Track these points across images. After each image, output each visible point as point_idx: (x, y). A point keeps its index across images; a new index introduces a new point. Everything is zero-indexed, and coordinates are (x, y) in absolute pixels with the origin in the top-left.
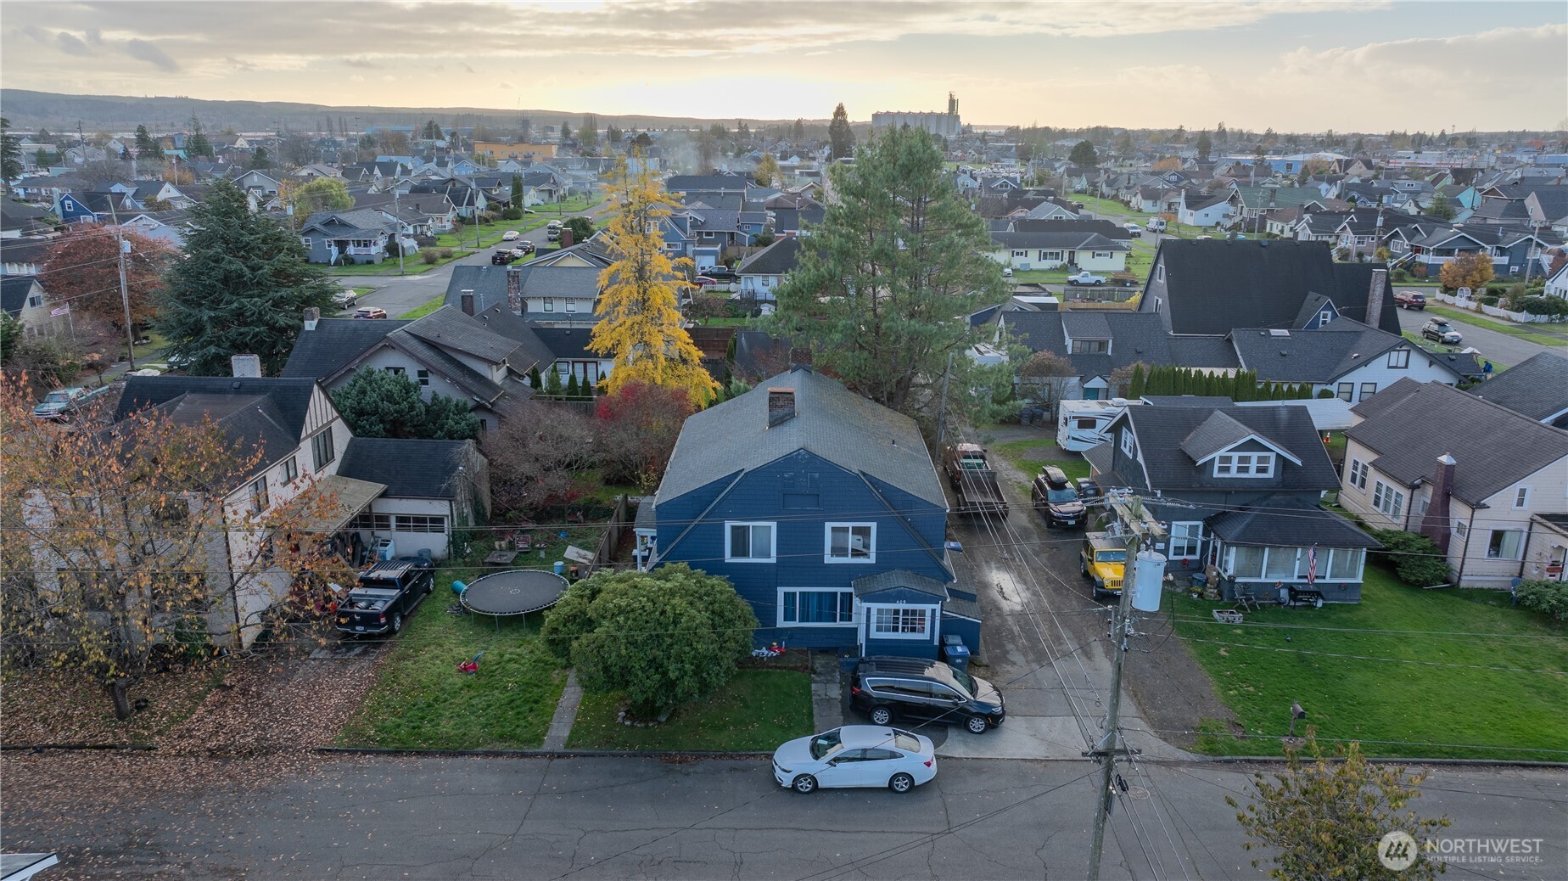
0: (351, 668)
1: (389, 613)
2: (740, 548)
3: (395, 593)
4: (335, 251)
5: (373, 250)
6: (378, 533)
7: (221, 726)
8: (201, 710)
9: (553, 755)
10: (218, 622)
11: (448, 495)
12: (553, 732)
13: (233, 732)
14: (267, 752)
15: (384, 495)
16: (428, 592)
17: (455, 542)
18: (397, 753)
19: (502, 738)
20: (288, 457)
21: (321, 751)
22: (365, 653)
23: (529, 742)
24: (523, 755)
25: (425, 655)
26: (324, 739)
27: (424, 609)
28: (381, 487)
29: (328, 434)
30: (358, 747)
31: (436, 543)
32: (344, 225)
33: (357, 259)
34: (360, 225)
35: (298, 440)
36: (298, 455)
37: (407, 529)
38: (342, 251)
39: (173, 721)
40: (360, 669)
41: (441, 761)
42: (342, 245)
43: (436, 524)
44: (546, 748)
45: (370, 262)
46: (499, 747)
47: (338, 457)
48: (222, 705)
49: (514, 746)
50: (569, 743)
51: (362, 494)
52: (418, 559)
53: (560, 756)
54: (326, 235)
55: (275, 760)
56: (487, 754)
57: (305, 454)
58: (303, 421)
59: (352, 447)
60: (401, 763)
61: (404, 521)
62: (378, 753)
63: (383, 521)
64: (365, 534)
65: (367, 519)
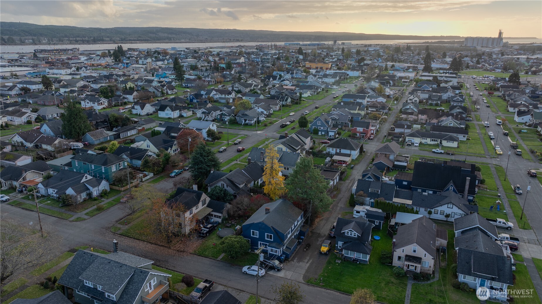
0: (199, 241)
1: (206, 233)
2: (253, 234)
3: (208, 230)
4: (244, 121)
5: (252, 122)
6: (211, 217)
7: (180, 247)
8: (178, 244)
9: (218, 261)
10: (183, 231)
11: (222, 213)
12: (220, 257)
13: (181, 248)
14: (184, 252)
15: (212, 211)
16: (215, 229)
17: (222, 221)
18: (199, 256)
19: (213, 257)
20: (197, 205)
21: (190, 253)
22: (202, 239)
23: (216, 258)
24: (214, 260)
25: (210, 241)
26: (191, 251)
27: (213, 232)
28: (212, 210)
29: (205, 200)
30: (195, 254)
31: (220, 220)
32: (246, 115)
33: (249, 124)
34: (250, 115)
35: (199, 202)
36: (199, 205)
37: (215, 217)
38: (245, 121)
39: (174, 245)
40: (200, 241)
41: (204, 258)
42: (245, 120)
43: (220, 217)
44: (218, 259)
45: (251, 125)
46: (212, 258)
47: (207, 203)
48: (181, 243)
49: (214, 258)
50: (221, 260)
51: (210, 210)
52: (216, 222)
53: (219, 261)
54: (242, 117)
55: (184, 253)
56: (210, 258)
57: (200, 204)
58: (200, 199)
59: (210, 202)
60: (199, 257)
61: (215, 216)
62: (197, 255)
63: (212, 215)
64: (209, 217)
65: (210, 214)
